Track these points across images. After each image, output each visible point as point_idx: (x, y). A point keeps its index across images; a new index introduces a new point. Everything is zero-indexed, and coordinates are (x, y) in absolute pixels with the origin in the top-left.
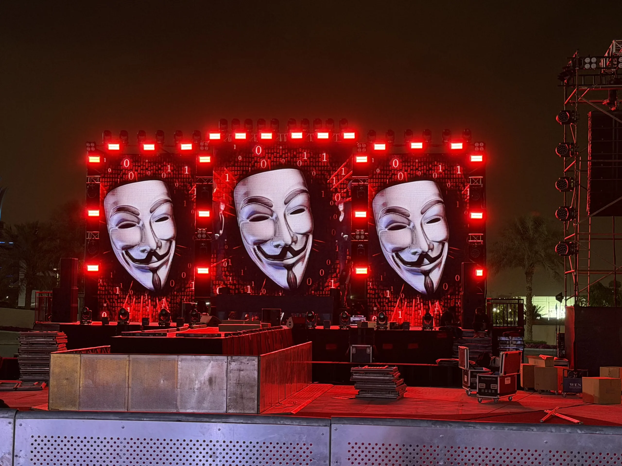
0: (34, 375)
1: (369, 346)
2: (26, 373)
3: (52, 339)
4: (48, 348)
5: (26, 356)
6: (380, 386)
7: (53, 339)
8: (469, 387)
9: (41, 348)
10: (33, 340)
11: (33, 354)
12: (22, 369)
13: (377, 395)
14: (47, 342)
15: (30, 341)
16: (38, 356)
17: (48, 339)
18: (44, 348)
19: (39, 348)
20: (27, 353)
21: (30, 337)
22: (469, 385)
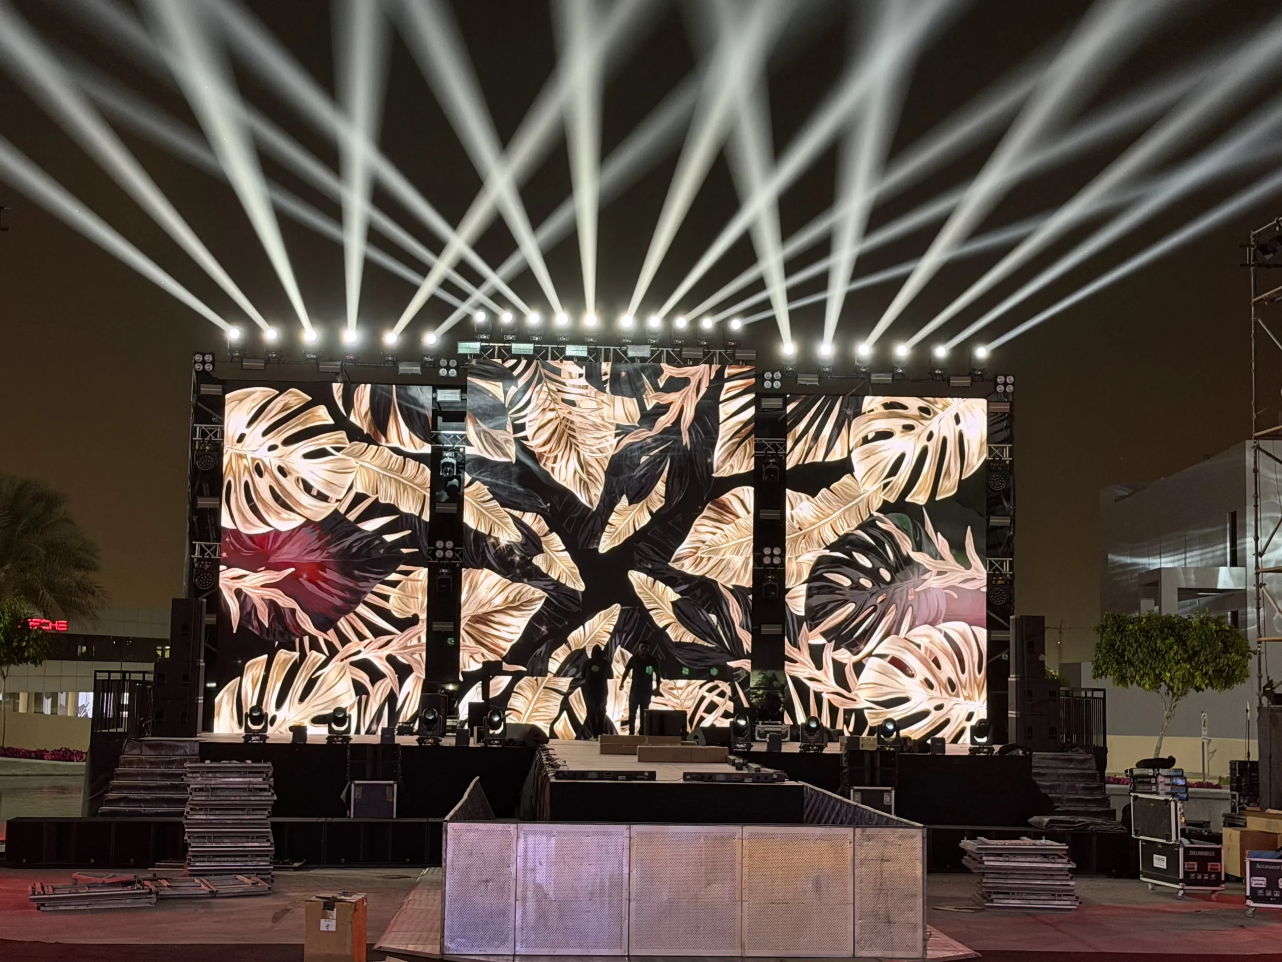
0: (218, 859)
1: (889, 788)
2: (198, 856)
3: (261, 780)
4: (252, 798)
5: (204, 817)
6: (1039, 882)
7: (264, 779)
8: (1181, 881)
9: (238, 798)
10: (219, 781)
11: (218, 812)
12: (194, 846)
13: (1032, 902)
14: (251, 786)
15: (213, 782)
16: (229, 817)
17: (252, 779)
18: (243, 798)
19: (233, 798)
20: (206, 810)
21: (210, 775)
22: (1181, 876)
